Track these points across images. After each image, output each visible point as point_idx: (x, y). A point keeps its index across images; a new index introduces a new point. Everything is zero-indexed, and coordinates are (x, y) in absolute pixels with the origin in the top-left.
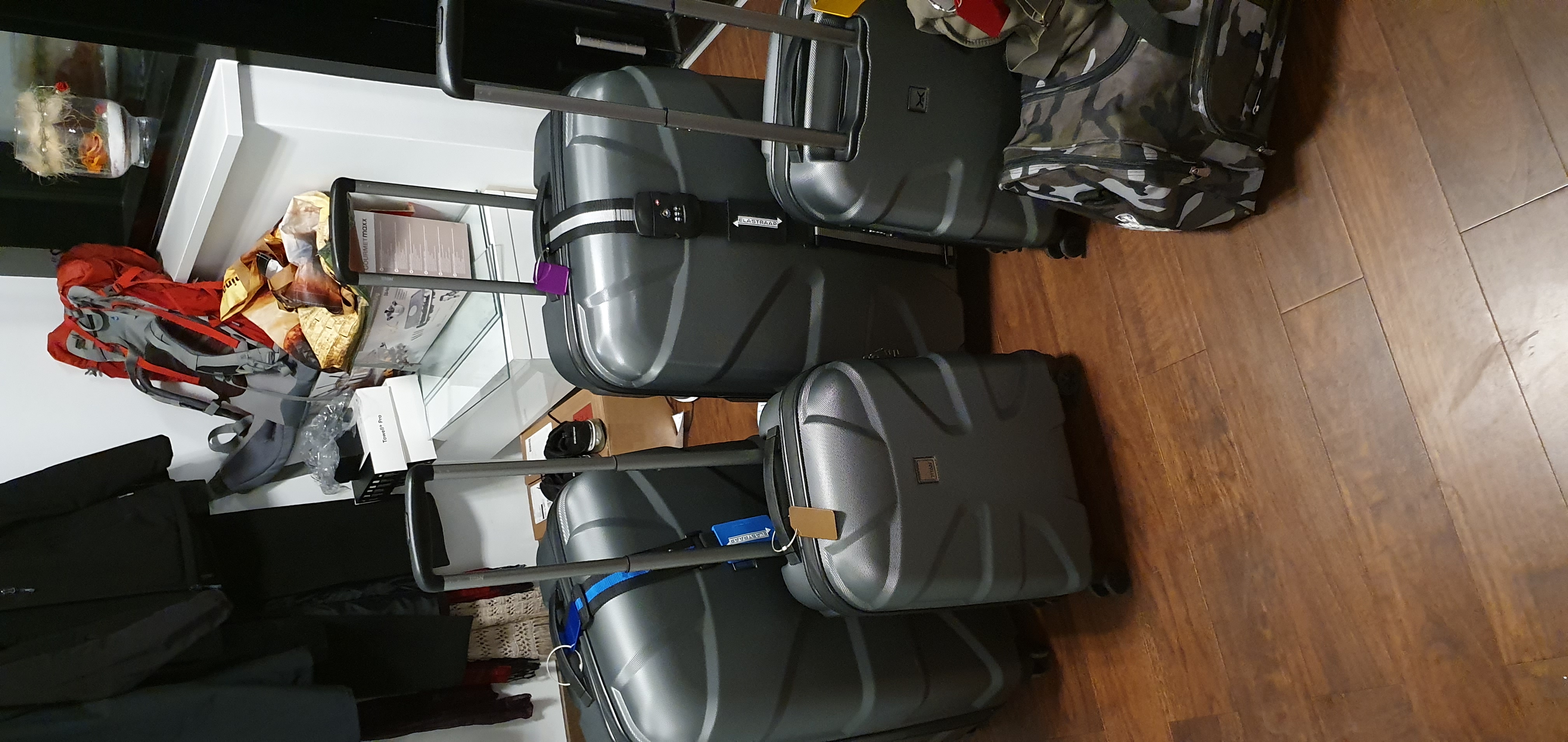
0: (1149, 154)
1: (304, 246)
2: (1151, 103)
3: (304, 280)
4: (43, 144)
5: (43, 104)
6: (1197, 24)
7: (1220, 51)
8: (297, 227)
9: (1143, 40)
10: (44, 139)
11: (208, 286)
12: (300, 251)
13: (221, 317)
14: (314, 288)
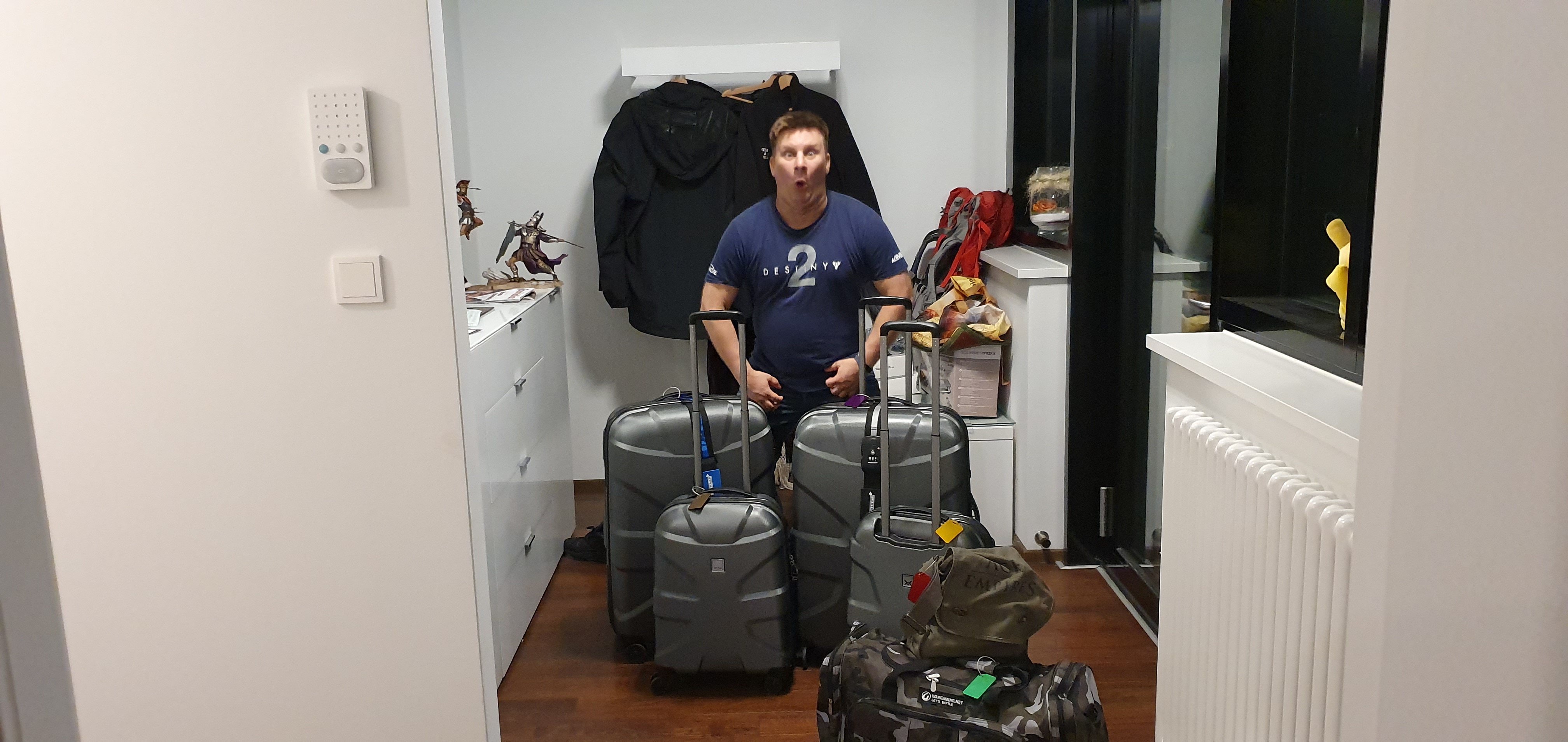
0: (836, 669)
1: (977, 318)
2: (862, 674)
3: (955, 317)
4: (1040, 181)
5: (1066, 180)
6: (898, 702)
7: (882, 713)
8: (991, 315)
9: (892, 671)
10: (1043, 181)
11: (977, 270)
12: (974, 316)
13: (953, 277)
14: (950, 322)
